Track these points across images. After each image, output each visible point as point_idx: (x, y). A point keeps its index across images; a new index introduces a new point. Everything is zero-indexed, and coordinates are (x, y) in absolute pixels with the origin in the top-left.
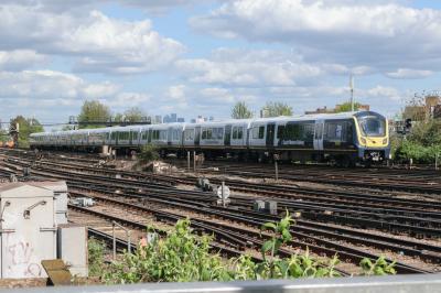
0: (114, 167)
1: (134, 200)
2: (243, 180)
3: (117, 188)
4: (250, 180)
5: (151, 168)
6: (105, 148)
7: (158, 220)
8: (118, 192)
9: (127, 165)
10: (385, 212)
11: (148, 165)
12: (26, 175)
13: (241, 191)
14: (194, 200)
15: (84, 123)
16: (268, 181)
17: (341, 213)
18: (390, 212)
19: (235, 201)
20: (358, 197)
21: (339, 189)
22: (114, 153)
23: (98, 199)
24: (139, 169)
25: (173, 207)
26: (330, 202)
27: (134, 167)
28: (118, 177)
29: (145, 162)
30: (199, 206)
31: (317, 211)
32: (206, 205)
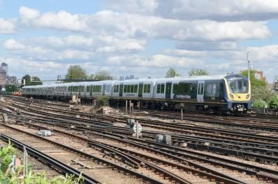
0: (78, 110)
1: (80, 132)
2: (160, 120)
3: (74, 124)
4: (165, 121)
5: (101, 111)
6: (74, 97)
7: (90, 147)
8: (72, 127)
9: (87, 109)
10: (246, 144)
11: (100, 109)
12: (19, 114)
13: (155, 128)
14: (120, 133)
16: (177, 121)
17: (216, 145)
18: (250, 145)
19: (147, 135)
20: (233, 134)
21: (222, 127)
22: (79, 100)
23: (55, 131)
24: (94, 112)
25: (105, 137)
26: (213, 136)
27: (91, 110)
28: (78, 116)
29: (99, 107)
30: (121, 137)
31: (200, 143)
32: (124, 136)
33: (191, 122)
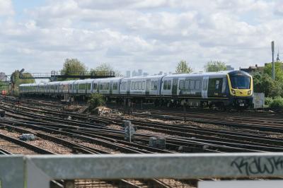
2: (161, 121)
11: (95, 109)
15: (65, 76)
22: (72, 99)
23: (39, 135)
25: (92, 142)
30: (112, 141)
32: (114, 140)
33: (196, 124)
